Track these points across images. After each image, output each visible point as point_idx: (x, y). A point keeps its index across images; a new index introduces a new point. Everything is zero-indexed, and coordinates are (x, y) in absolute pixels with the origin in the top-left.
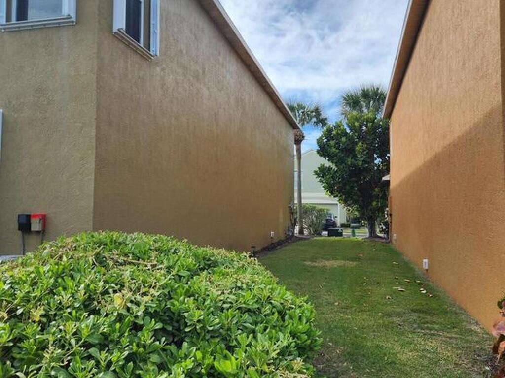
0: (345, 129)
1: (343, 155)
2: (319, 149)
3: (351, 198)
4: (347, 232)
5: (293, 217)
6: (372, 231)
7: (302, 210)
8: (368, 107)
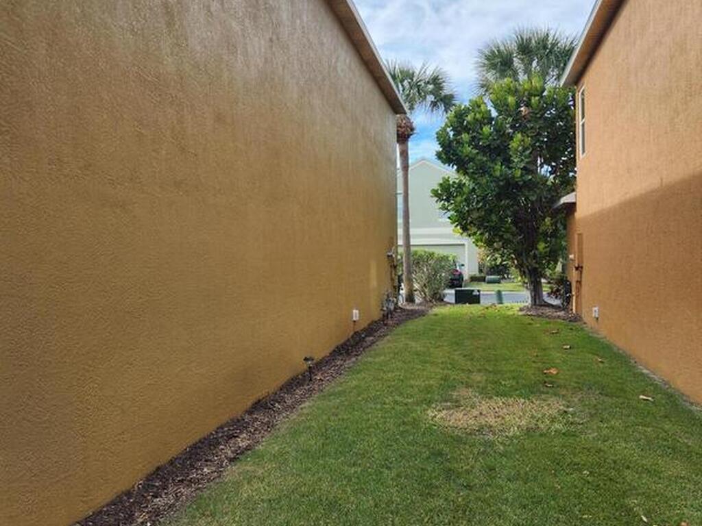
0: (490, 111)
1: (485, 159)
2: (441, 149)
3: (501, 237)
4: (486, 291)
5: (395, 275)
6: (535, 295)
7: (412, 258)
8: (527, 71)
